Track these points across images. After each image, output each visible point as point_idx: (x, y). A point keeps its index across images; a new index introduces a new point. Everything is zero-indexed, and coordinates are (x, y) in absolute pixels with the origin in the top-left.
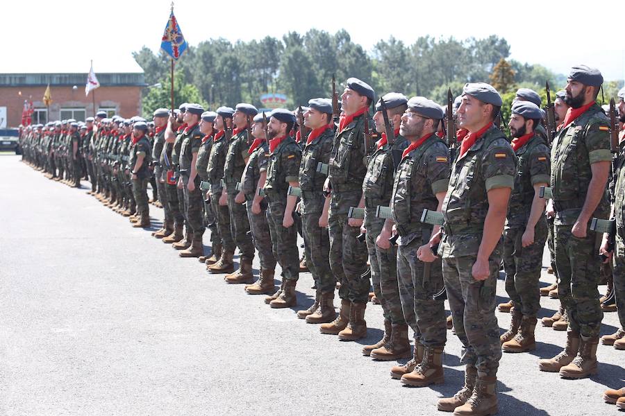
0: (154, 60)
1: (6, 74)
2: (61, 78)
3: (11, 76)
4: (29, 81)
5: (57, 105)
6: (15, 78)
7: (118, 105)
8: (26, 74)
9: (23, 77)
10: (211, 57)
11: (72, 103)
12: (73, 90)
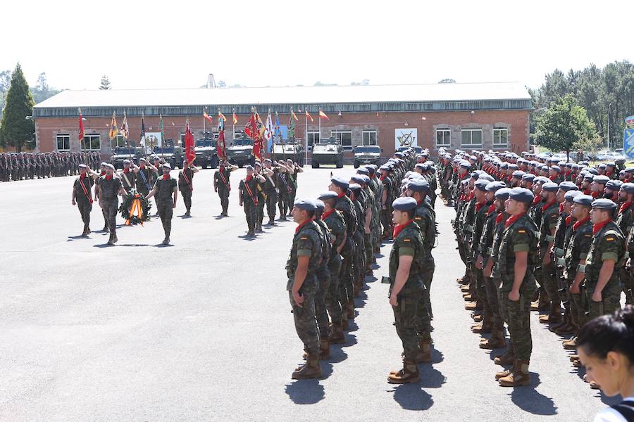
0: (563, 82)
1: (416, 102)
2: (461, 104)
3: (421, 103)
4: (436, 107)
5: (459, 126)
6: (424, 105)
7: (509, 126)
8: (433, 102)
9: (430, 104)
10: (614, 78)
11: (471, 125)
12: (472, 115)
